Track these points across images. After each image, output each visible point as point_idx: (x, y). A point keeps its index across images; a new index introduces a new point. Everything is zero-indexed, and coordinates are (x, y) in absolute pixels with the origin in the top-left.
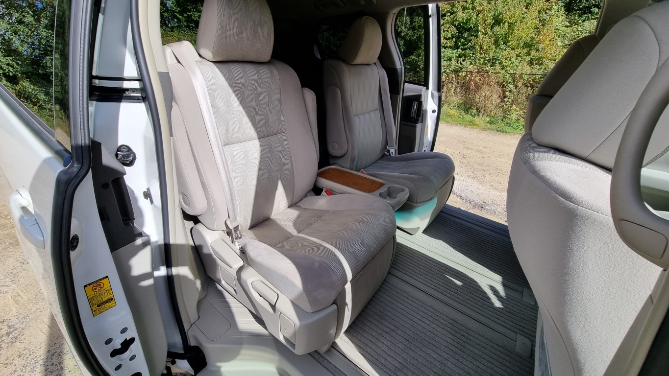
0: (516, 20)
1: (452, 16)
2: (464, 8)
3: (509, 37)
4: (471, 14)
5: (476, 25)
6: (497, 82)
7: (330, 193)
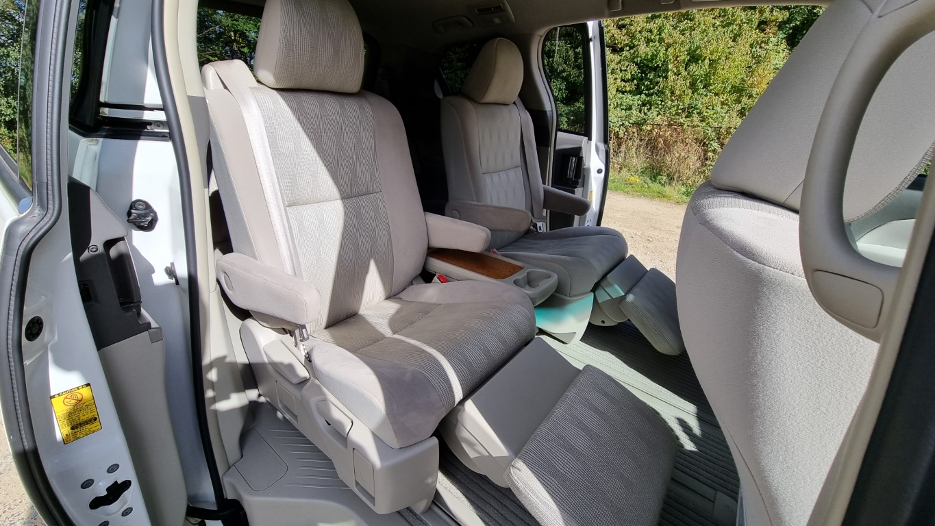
0: (719, 56)
1: (632, 51)
2: (648, 41)
3: (710, 79)
4: (658, 48)
5: (665, 63)
6: (696, 139)
7: (444, 279)
